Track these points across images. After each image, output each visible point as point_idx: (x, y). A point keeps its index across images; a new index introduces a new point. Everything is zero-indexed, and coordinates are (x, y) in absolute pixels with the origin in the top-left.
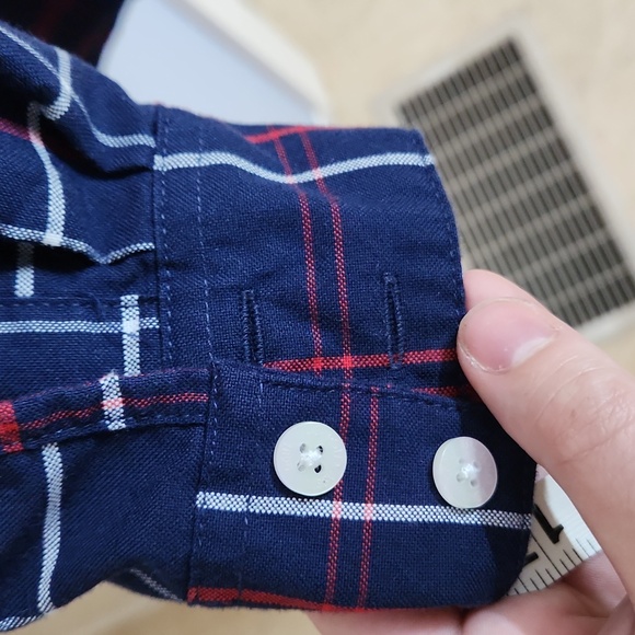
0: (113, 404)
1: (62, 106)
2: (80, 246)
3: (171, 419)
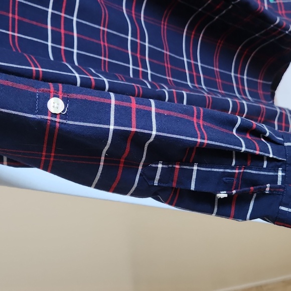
0: (268, 189)
1: (268, 134)
2: (275, 157)
3: (276, 193)
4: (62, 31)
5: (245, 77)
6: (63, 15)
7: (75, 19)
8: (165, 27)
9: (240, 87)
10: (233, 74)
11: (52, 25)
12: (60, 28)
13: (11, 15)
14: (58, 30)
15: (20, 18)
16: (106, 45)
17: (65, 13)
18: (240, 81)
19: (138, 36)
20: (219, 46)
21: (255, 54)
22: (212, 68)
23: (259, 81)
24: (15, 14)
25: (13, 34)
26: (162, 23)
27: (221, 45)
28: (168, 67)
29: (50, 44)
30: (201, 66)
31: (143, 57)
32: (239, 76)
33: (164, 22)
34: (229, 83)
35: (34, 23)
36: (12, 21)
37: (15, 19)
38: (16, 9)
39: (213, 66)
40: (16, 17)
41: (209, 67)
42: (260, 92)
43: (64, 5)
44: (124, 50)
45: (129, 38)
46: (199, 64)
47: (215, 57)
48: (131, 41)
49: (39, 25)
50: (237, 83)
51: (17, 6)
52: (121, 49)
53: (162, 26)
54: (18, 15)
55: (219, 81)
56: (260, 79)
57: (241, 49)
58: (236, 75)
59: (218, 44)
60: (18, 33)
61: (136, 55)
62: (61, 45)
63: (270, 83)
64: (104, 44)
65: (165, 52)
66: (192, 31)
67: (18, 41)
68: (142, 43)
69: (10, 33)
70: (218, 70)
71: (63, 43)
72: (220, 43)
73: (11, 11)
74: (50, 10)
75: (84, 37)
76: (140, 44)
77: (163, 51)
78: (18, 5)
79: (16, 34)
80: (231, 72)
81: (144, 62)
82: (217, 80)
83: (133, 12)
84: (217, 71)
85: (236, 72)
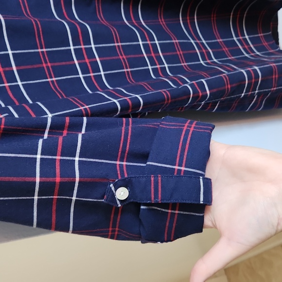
4: (87, 61)
5: (247, 37)
6: (83, 47)
7: (93, 46)
8: (164, 23)
9: (246, 47)
10: (235, 39)
11: (77, 60)
12: (85, 59)
13: (44, 65)
14: (83, 61)
15: (53, 64)
16: (124, 57)
17: (84, 45)
18: (244, 42)
19: (148, 39)
20: (214, 20)
21: (247, 14)
22: (216, 41)
23: (260, 35)
24: (47, 63)
25: (51, 79)
26: (160, 20)
27: (215, 18)
28: (180, 54)
29: (81, 76)
30: (207, 43)
31: (157, 55)
32: (241, 38)
33: (161, 19)
34: (235, 48)
35: (64, 63)
36: (47, 69)
37: (48, 66)
38: (47, 58)
39: (216, 39)
40: (49, 65)
41: (213, 41)
42: (265, 44)
43: (81, 39)
44: (140, 56)
45: (141, 43)
46: (204, 42)
47: (214, 31)
48: (143, 44)
49: (68, 63)
50: (242, 45)
51: (46, 56)
52: (137, 56)
53: (161, 23)
54: (50, 62)
55: (226, 49)
56: (260, 33)
57: (233, 15)
58: (238, 38)
59: (212, 18)
60: (55, 77)
61: (151, 55)
62: (90, 73)
63: (270, 33)
64: (123, 57)
65: (174, 41)
66: (187, 17)
67: (57, 84)
68: (152, 42)
69: (49, 80)
70: (221, 40)
71: (91, 71)
72: (213, 17)
73: (43, 62)
74: (72, 48)
75: (105, 58)
76: (151, 44)
77: (172, 41)
78: (47, 54)
79: (54, 79)
80: (233, 37)
81: (159, 58)
82: (224, 49)
83: (134, 22)
84: (220, 42)
85: (237, 36)
